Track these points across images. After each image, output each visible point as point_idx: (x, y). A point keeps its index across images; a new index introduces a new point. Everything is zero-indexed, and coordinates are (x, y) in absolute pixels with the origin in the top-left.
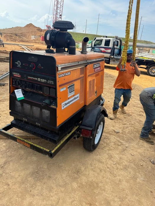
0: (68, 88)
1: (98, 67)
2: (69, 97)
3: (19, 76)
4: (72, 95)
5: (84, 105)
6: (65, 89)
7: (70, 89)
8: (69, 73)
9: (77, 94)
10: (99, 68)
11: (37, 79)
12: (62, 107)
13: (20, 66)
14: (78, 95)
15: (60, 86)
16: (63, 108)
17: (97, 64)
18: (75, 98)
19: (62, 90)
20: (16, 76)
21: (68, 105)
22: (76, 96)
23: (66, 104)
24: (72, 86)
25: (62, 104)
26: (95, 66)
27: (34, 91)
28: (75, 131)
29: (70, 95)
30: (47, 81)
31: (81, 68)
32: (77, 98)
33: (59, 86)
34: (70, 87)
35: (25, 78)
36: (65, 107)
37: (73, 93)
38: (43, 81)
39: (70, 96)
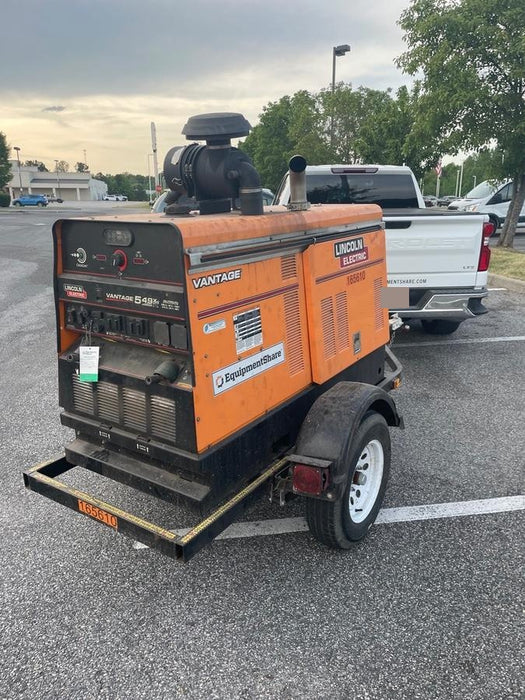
0: (235, 322)
1: (355, 252)
2: (239, 352)
3: (82, 296)
4: (253, 345)
5: (310, 382)
6: (222, 325)
7: (244, 325)
8: (236, 275)
9: (275, 343)
10: (361, 256)
11: (130, 299)
12: (216, 387)
13: (85, 264)
14: (279, 347)
15: (202, 315)
16: (217, 391)
17: (350, 241)
18: (267, 359)
19: (211, 329)
20: (75, 295)
21: (239, 379)
22: (270, 352)
23: (230, 377)
24: (251, 315)
25: (215, 376)
26: (344, 249)
27: (128, 339)
28: (275, 473)
29: (243, 347)
30: (161, 302)
31: (282, 257)
32: (274, 357)
33: (199, 316)
34: (242, 318)
35: (98, 298)
36: (227, 386)
37: (256, 341)
38: (150, 302)
39: (245, 349)
